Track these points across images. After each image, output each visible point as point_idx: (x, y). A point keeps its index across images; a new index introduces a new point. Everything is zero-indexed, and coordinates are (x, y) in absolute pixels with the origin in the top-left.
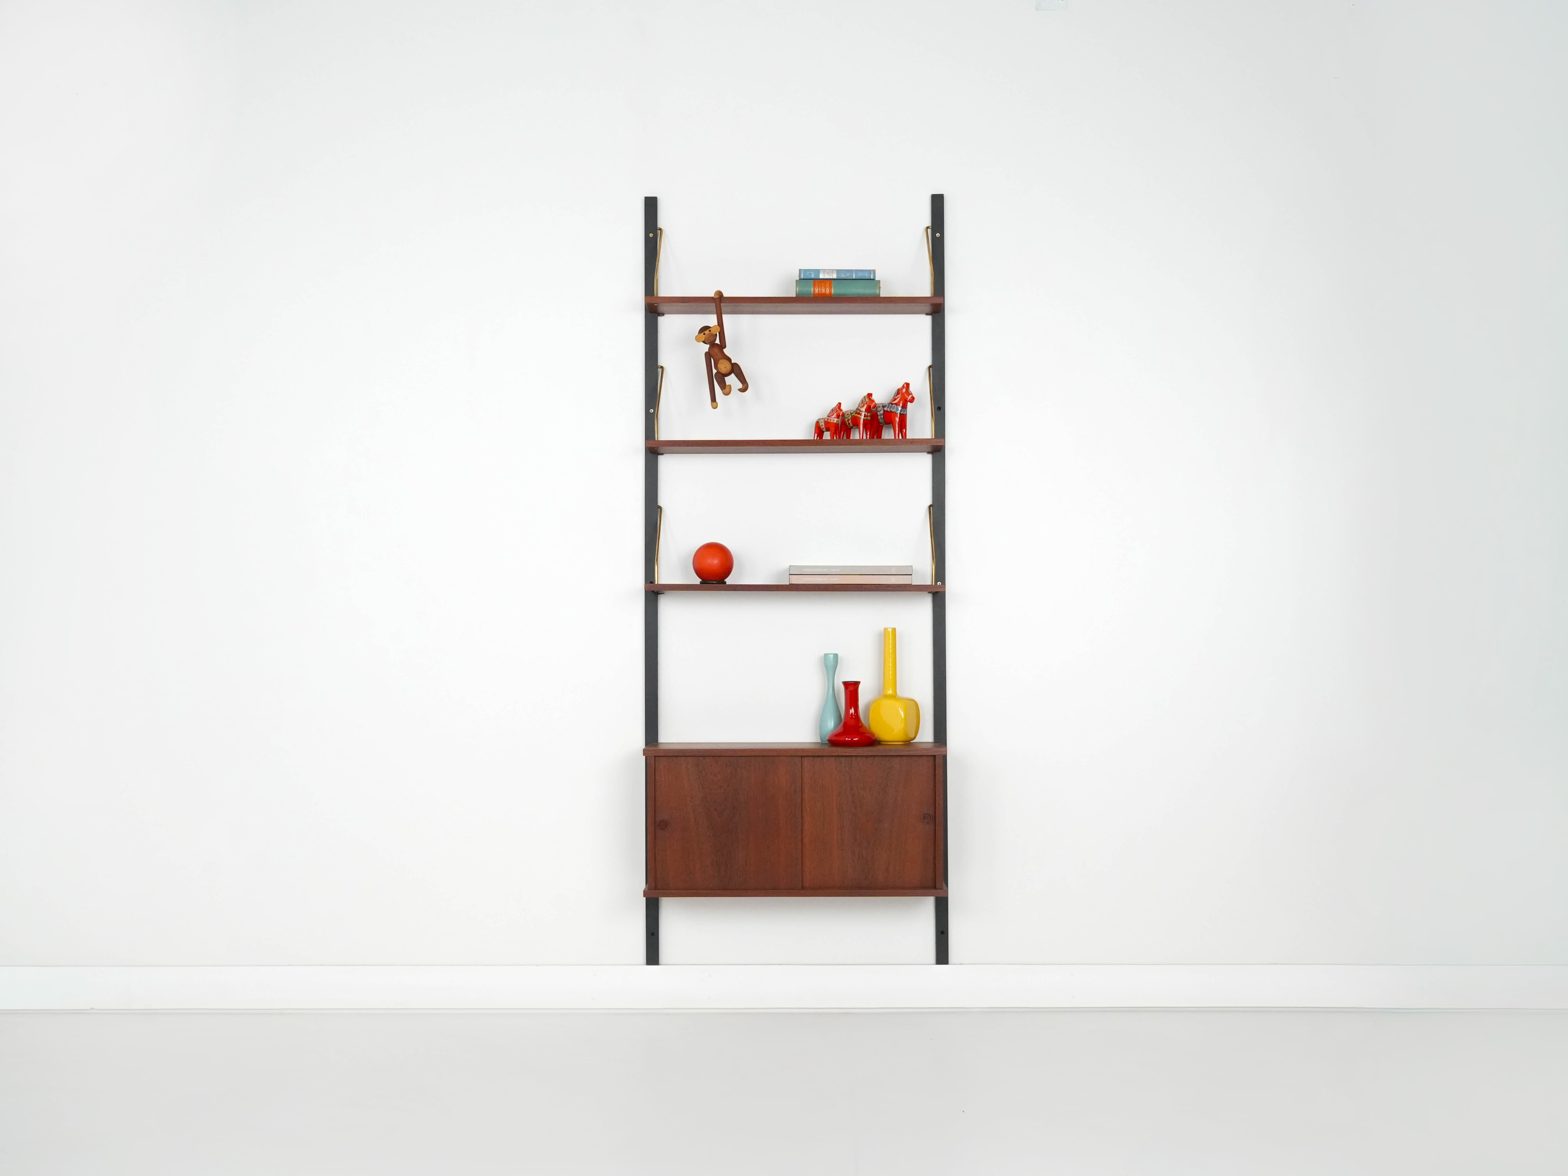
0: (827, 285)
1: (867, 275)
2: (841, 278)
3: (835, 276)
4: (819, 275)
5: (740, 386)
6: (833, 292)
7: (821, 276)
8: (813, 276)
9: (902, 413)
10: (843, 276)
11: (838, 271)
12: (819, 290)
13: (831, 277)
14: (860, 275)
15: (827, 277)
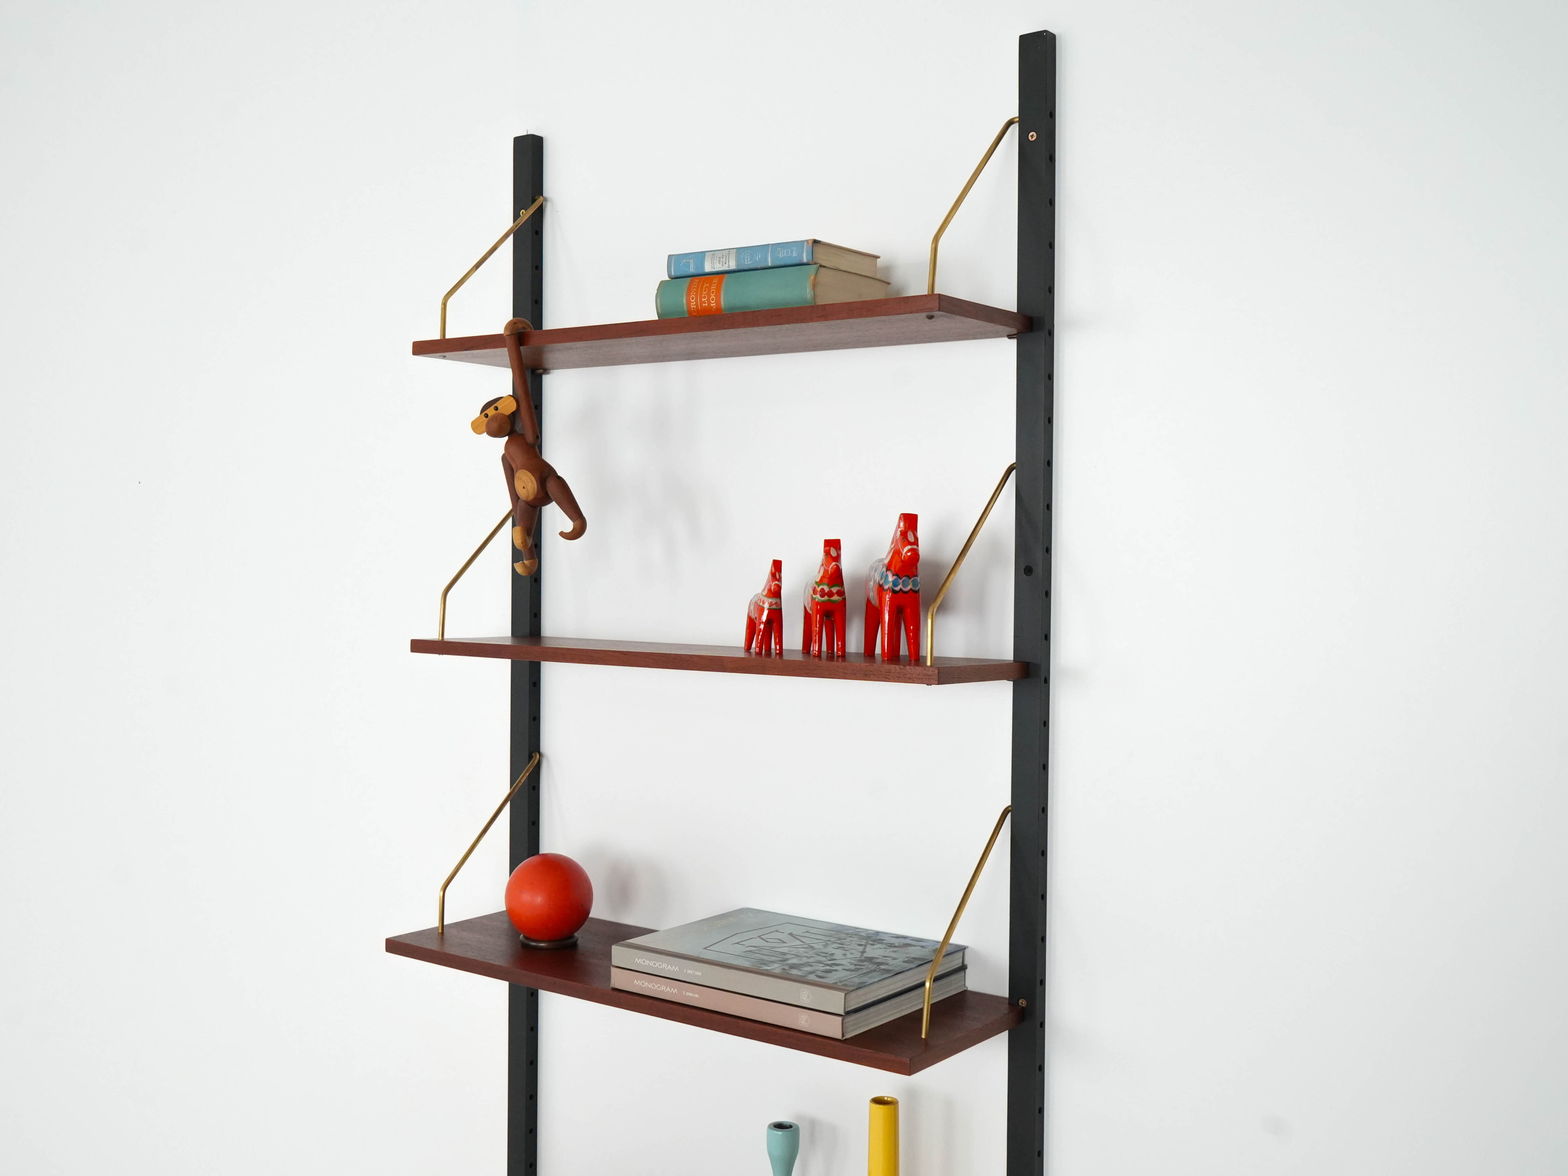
0: (713, 288)
1: (794, 255)
2: (746, 268)
3: (732, 265)
4: (703, 267)
5: (568, 525)
6: (722, 303)
7: (708, 268)
8: (692, 270)
9: (897, 589)
10: (748, 263)
11: (740, 251)
12: (696, 301)
13: (725, 268)
14: (783, 257)
15: (719, 267)
